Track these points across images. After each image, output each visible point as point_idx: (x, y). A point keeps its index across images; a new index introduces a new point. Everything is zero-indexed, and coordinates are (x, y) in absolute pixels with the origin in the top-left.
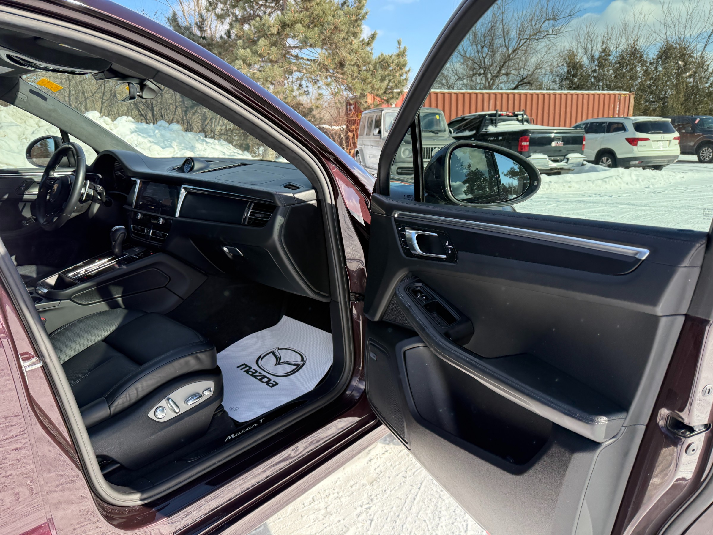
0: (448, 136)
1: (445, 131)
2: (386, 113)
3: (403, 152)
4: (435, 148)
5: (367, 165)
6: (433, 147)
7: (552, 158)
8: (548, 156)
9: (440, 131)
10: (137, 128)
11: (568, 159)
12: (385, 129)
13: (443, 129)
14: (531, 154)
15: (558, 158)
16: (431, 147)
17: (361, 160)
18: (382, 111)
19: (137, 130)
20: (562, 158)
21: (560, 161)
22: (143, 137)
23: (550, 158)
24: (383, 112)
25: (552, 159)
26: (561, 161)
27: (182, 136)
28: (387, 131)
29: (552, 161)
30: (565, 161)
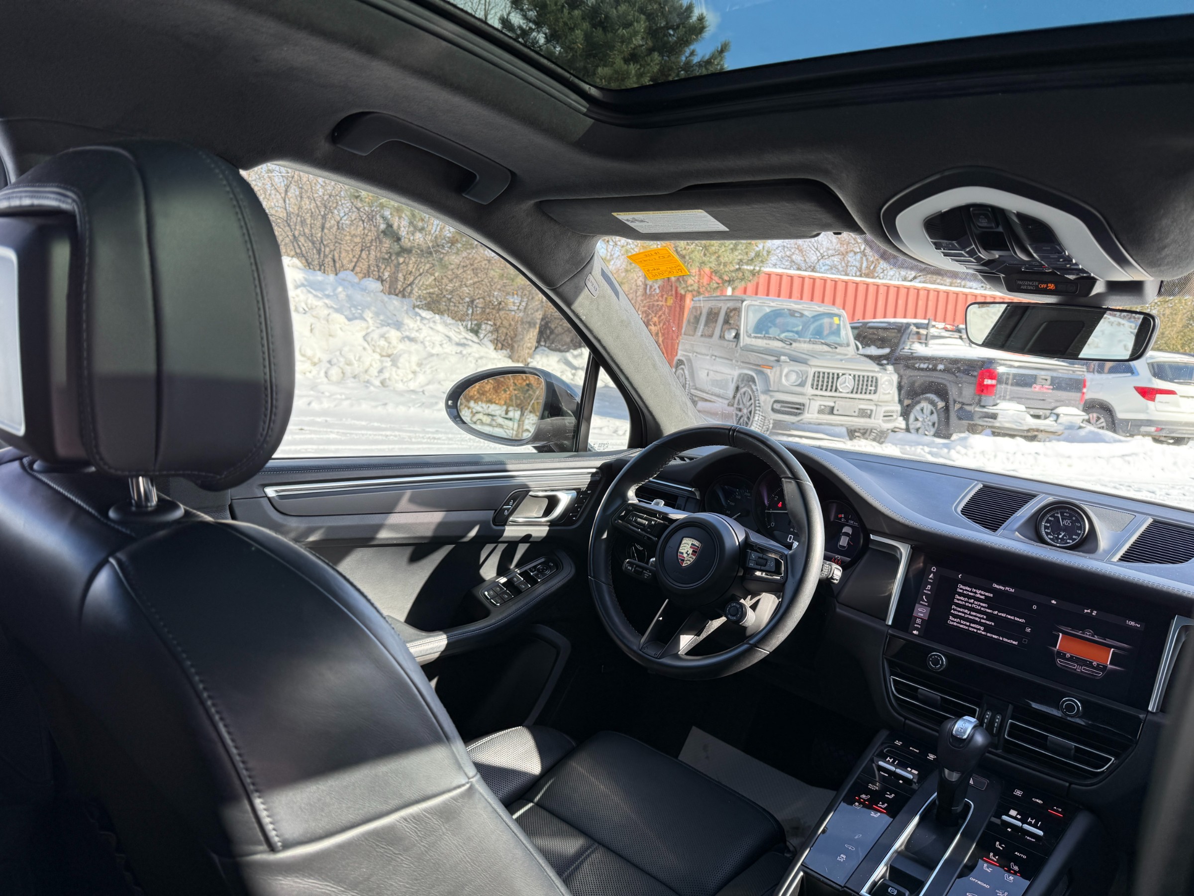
0: (853, 353)
1: (848, 345)
2: (749, 306)
3: (786, 376)
4: (843, 374)
5: (698, 386)
6: (841, 372)
7: (1032, 412)
8: (1027, 408)
9: (841, 345)
10: (306, 279)
11: (1058, 416)
13: (845, 342)
14: (998, 401)
15: (1041, 412)
16: (836, 371)
17: (687, 377)
18: (743, 301)
19: (306, 283)
20: (1048, 412)
21: (1043, 417)
22: (315, 296)
23: (1029, 410)
24: (744, 303)
26: (1046, 418)
27: (382, 301)
28: (749, 336)
29: (1032, 416)
30: (1053, 418)
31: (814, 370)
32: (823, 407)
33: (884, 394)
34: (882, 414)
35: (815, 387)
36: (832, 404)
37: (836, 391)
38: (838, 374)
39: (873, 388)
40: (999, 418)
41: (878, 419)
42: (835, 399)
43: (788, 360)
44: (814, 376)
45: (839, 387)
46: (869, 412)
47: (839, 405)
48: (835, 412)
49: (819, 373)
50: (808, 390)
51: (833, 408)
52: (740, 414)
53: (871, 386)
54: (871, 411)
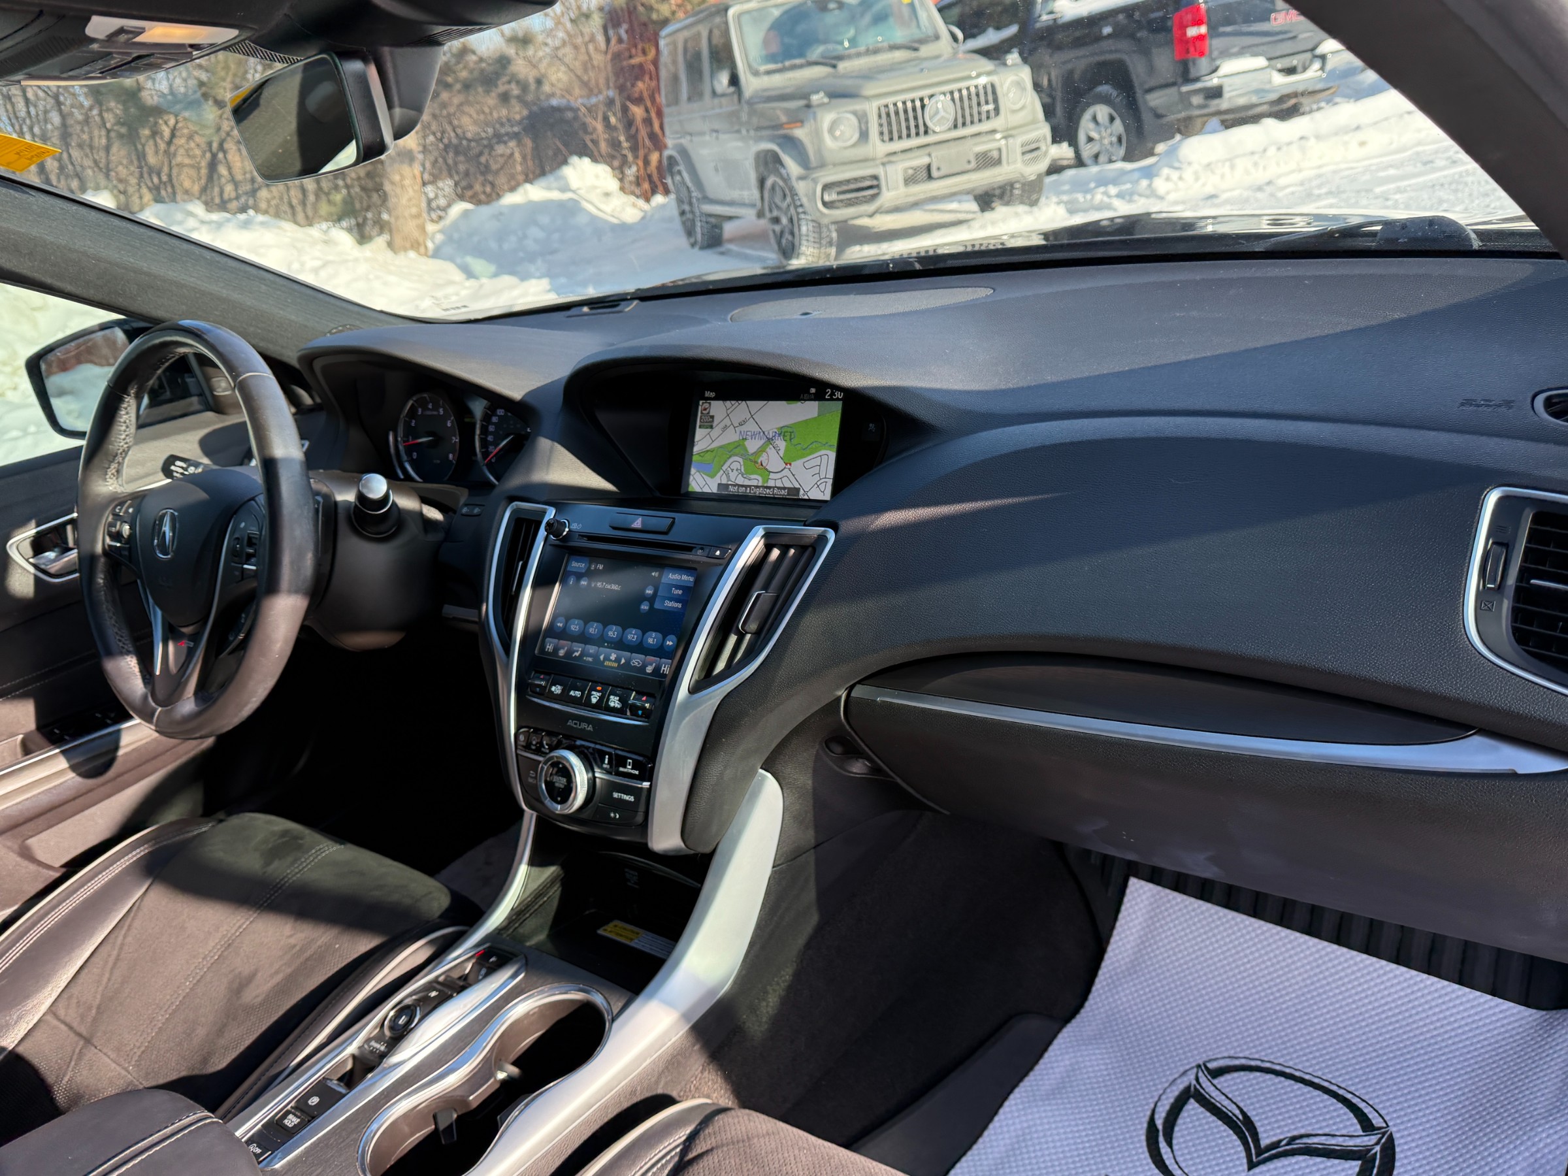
0: (950, 50)
1: (937, 37)
2: (739, 16)
3: (831, 130)
4: (931, 96)
5: (711, 195)
6: (925, 93)
7: (1280, 64)
8: (1269, 59)
11: (1323, 58)
12: (750, 66)
13: (930, 32)
14: (1218, 62)
15: (1295, 61)
16: (916, 95)
17: (690, 184)
18: (726, 10)
20: (1308, 55)
21: (1300, 69)
23: (1273, 62)
24: (731, 12)
25: (1279, 66)
26: (1305, 69)
28: (756, 73)
29: (1280, 71)
30: (1317, 65)
31: (875, 104)
32: (910, 172)
33: (1014, 112)
34: (1019, 150)
35: (886, 137)
36: (925, 160)
37: (926, 132)
38: (922, 100)
39: (991, 107)
40: (1227, 95)
41: (1015, 162)
42: (927, 150)
43: (826, 100)
44: (880, 116)
45: (929, 124)
46: (995, 154)
47: (938, 158)
48: (935, 173)
49: (886, 106)
50: (878, 147)
51: (929, 167)
52: (777, 228)
53: (987, 103)
54: (1000, 150)
